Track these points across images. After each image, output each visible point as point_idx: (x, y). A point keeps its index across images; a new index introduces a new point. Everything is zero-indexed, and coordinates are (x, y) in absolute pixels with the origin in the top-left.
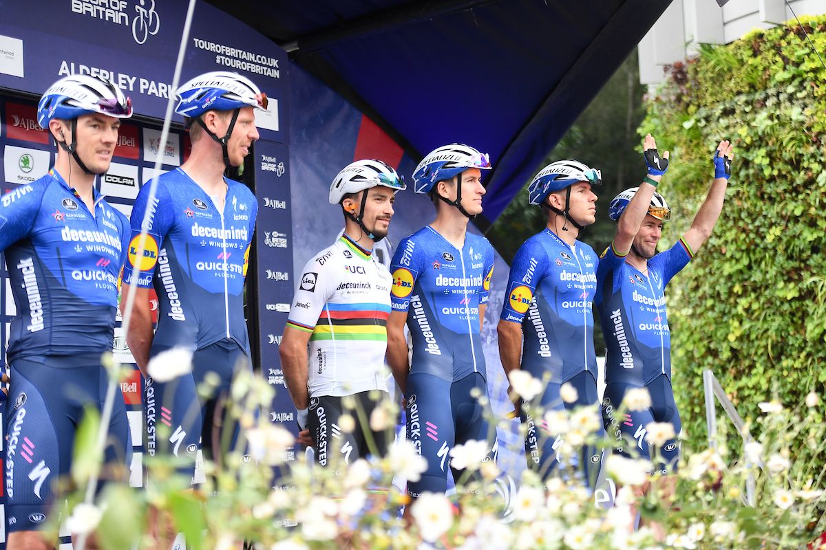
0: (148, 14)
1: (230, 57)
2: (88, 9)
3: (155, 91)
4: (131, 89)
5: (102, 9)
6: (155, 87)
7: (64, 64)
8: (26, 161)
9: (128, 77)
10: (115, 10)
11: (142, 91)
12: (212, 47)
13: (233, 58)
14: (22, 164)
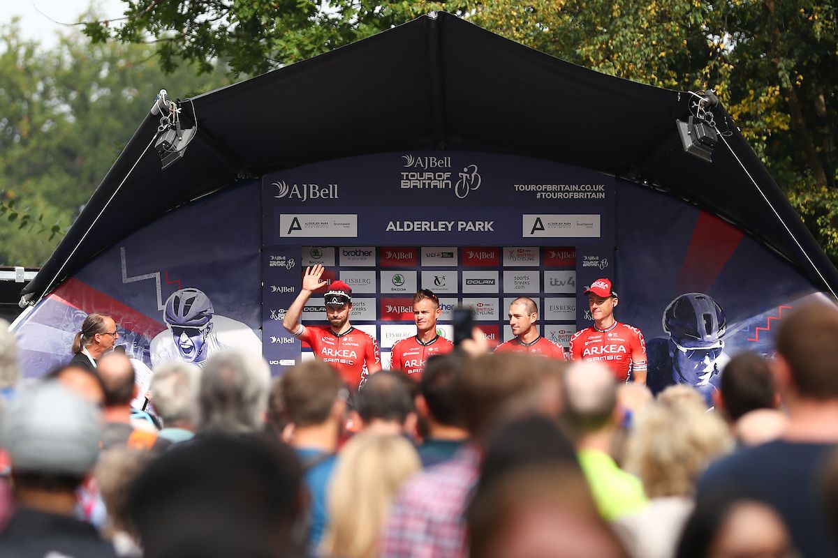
0: (470, 177)
1: (551, 192)
2: (416, 184)
3: (472, 228)
4: (450, 230)
5: (427, 182)
6: (472, 225)
7: (391, 223)
8: (398, 279)
9: (447, 223)
10: (439, 180)
11: (459, 230)
12: (532, 187)
13: (555, 192)
14: (395, 281)
